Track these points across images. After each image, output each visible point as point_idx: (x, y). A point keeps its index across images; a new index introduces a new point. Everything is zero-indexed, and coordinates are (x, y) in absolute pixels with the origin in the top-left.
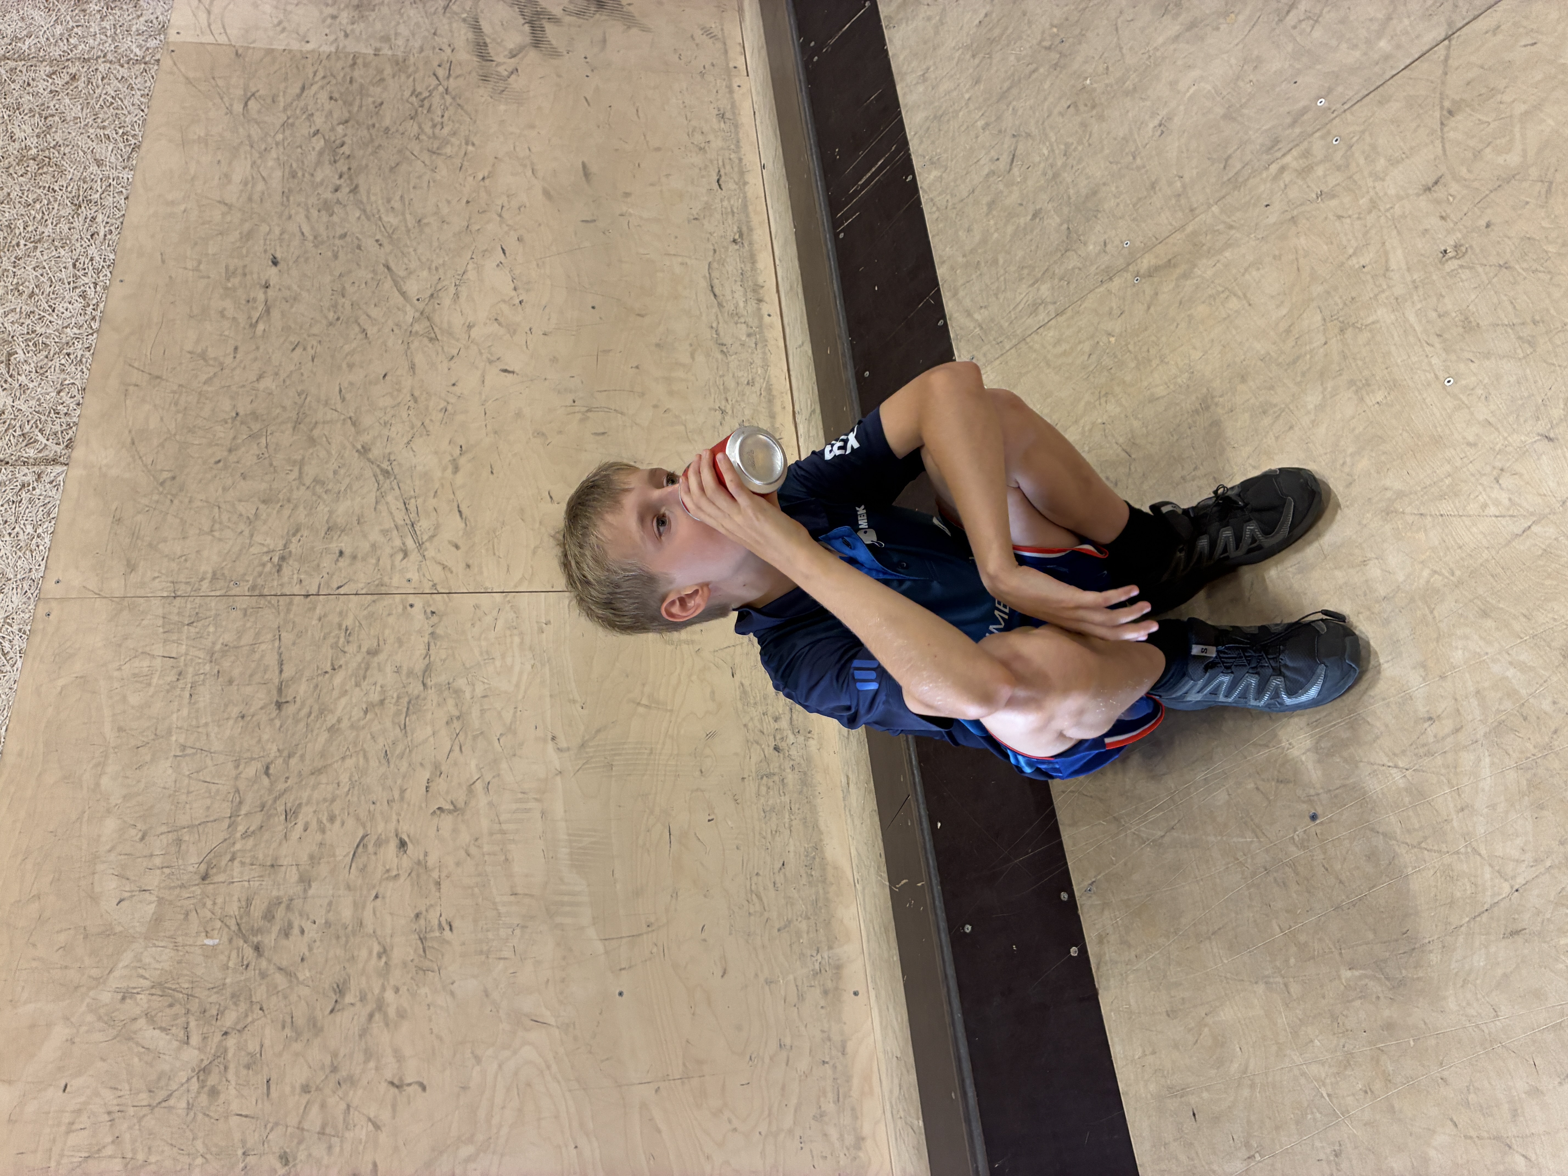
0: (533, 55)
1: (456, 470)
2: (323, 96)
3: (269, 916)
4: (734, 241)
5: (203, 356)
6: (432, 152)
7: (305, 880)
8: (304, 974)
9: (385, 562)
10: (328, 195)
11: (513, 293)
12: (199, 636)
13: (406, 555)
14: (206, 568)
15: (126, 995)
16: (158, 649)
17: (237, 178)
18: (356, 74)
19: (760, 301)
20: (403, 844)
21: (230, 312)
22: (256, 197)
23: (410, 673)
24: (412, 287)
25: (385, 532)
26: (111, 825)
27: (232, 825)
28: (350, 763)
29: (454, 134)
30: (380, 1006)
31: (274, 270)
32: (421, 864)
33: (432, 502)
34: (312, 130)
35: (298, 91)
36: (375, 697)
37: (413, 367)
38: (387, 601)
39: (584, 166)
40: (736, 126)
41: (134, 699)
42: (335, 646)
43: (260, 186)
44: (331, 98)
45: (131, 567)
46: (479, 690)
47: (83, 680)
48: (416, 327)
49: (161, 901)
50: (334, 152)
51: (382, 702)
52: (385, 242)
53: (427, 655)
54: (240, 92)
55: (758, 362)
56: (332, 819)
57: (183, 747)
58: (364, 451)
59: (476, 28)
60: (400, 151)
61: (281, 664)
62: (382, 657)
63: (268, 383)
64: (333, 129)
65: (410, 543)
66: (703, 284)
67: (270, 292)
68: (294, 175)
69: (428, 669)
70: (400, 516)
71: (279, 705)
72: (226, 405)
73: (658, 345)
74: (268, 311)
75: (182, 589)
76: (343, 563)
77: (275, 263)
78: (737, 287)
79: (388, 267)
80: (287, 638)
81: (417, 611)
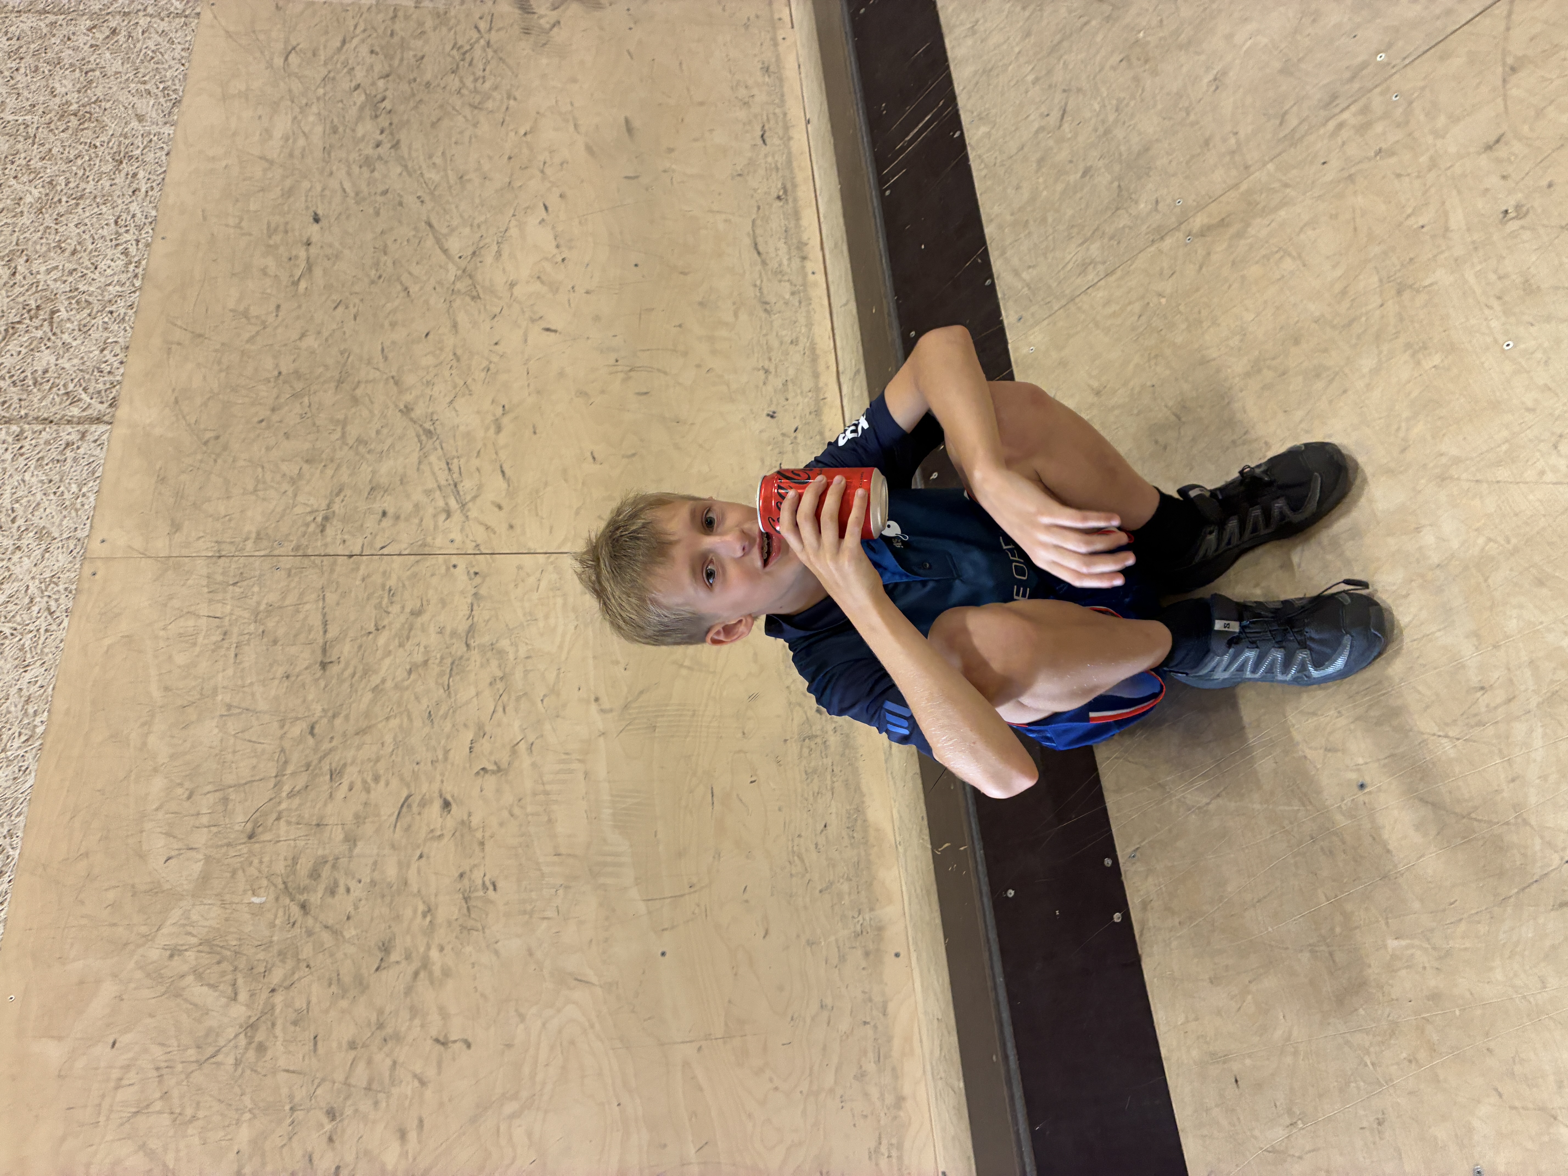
0: (575, 7)
1: (499, 429)
2: (364, 50)
3: (315, 874)
4: (779, 198)
5: (245, 314)
6: (474, 107)
7: (351, 840)
8: (350, 932)
9: (428, 522)
11: (555, 251)
12: (244, 596)
13: (449, 515)
14: (250, 528)
15: (174, 952)
16: (204, 609)
17: (278, 134)
18: (397, 27)
19: (804, 258)
20: (447, 805)
21: (272, 269)
22: (297, 153)
23: (454, 634)
24: (454, 245)
25: (428, 492)
26: (158, 783)
27: (278, 785)
28: (394, 723)
29: (496, 88)
30: (426, 964)
31: (316, 227)
32: (465, 824)
33: (475, 462)
34: (353, 84)
35: (338, 44)
36: (419, 658)
37: (455, 326)
38: (431, 561)
39: (627, 121)
40: (781, 80)
41: (180, 659)
42: (378, 606)
43: (301, 142)
44: (372, 52)
45: (176, 527)
46: (523, 651)
47: (129, 639)
48: (459, 286)
49: (208, 859)
50: (375, 107)
51: (426, 662)
52: (427, 198)
53: (470, 616)
54: (280, 46)
55: (802, 320)
56: (377, 779)
57: (229, 707)
60: (441, 106)
61: (325, 623)
62: (425, 618)
63: (310, 341)
64: (373, 84)
65: (453, 503)
66: (747, 241)
67: (313, 250)
68: (335, 131)
69: (471, 630)
70: (443, 476)
71: (324, 665)
72: (268, 363)
73: (701, 304)
74: (310, 268)
75: (227, 549)
76: (386, 523)
77: (317, 220)
78: (781, 245)
79: (430, 225)
80: (331, 598)
81: (460, 572)
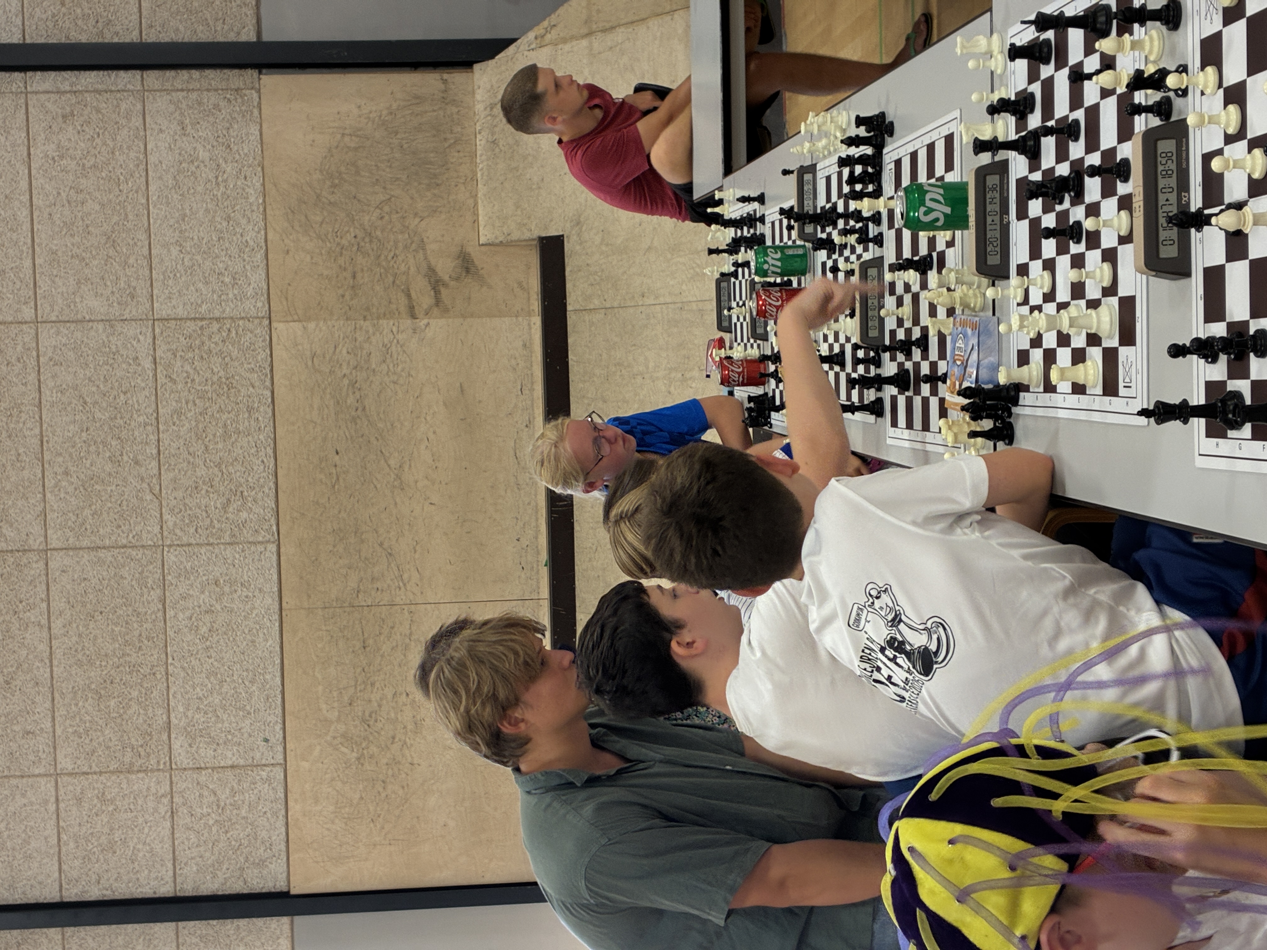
0: (435, 311)
1: (415, 551)
2: (344, 351)
3: (370, 716)
4: (527, 426)
5: (317, 503)
6: (395, 383)
7: (380, 706)
8: (383, 733)
9: (393, 592)
10: (353, 413)
11: (433, 463)
12: (335, 623)
13: (400, 588)
14: (333, 596)
15: (334, 738)
16: (324, 628)
17: (315, 406)
20: (407, 695)
21: (324, 480)
22: (325, 417)
23: (405, 635)
24: (392, 462)
25: (392, 580)
26: (320, 688)
27: (356, 688)
28: (389, 667)
29: (403, 370)
30: (405, 743)
31: (337, 458)
33: (408, 566)
34: (343, 374)
36: (394, 644)
37: (396, 504)
38: (395, 608)
39: (461, 385)
41: (320, 646)
42: (379, 625)
43: (326, 411)
44: (348, 352)
45: (309, 596)
47: (302, 639)
48: (396, 483)
49: (339, 711)
50: (353, 387)
51: (397, 646)
52: (379, 438)
54: (309, 353)
56: (385, 686)
57: (337, 662)
58: (381, 545)
59: (409, 296)
60: (381, 384)
61: (363, 632)
62: (396, 629)
63: (343, 515)
64: (351, 373)
65: (401, 584)
66: (512, 452)
67: (338, 469)
68: (338, 403)
69: (411, 634)
70: (396, 573)
71: (364, 648)
72: (329, 525)
74: (338, 479)
75: (327, 605)
76: (379, 593)
77: (337, 453)
79: (381, 452)
80: (364, 622)
81: (406, 612)
